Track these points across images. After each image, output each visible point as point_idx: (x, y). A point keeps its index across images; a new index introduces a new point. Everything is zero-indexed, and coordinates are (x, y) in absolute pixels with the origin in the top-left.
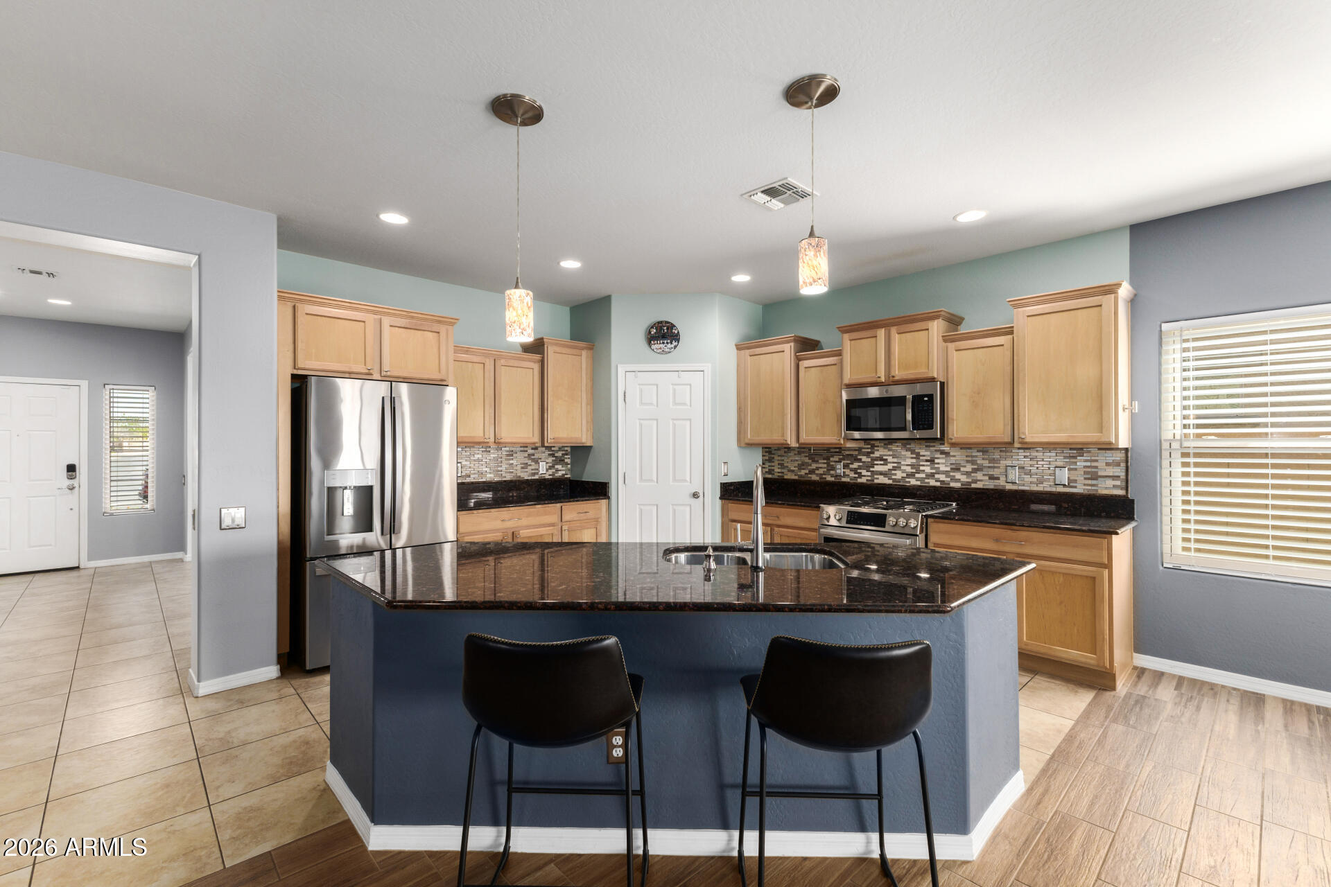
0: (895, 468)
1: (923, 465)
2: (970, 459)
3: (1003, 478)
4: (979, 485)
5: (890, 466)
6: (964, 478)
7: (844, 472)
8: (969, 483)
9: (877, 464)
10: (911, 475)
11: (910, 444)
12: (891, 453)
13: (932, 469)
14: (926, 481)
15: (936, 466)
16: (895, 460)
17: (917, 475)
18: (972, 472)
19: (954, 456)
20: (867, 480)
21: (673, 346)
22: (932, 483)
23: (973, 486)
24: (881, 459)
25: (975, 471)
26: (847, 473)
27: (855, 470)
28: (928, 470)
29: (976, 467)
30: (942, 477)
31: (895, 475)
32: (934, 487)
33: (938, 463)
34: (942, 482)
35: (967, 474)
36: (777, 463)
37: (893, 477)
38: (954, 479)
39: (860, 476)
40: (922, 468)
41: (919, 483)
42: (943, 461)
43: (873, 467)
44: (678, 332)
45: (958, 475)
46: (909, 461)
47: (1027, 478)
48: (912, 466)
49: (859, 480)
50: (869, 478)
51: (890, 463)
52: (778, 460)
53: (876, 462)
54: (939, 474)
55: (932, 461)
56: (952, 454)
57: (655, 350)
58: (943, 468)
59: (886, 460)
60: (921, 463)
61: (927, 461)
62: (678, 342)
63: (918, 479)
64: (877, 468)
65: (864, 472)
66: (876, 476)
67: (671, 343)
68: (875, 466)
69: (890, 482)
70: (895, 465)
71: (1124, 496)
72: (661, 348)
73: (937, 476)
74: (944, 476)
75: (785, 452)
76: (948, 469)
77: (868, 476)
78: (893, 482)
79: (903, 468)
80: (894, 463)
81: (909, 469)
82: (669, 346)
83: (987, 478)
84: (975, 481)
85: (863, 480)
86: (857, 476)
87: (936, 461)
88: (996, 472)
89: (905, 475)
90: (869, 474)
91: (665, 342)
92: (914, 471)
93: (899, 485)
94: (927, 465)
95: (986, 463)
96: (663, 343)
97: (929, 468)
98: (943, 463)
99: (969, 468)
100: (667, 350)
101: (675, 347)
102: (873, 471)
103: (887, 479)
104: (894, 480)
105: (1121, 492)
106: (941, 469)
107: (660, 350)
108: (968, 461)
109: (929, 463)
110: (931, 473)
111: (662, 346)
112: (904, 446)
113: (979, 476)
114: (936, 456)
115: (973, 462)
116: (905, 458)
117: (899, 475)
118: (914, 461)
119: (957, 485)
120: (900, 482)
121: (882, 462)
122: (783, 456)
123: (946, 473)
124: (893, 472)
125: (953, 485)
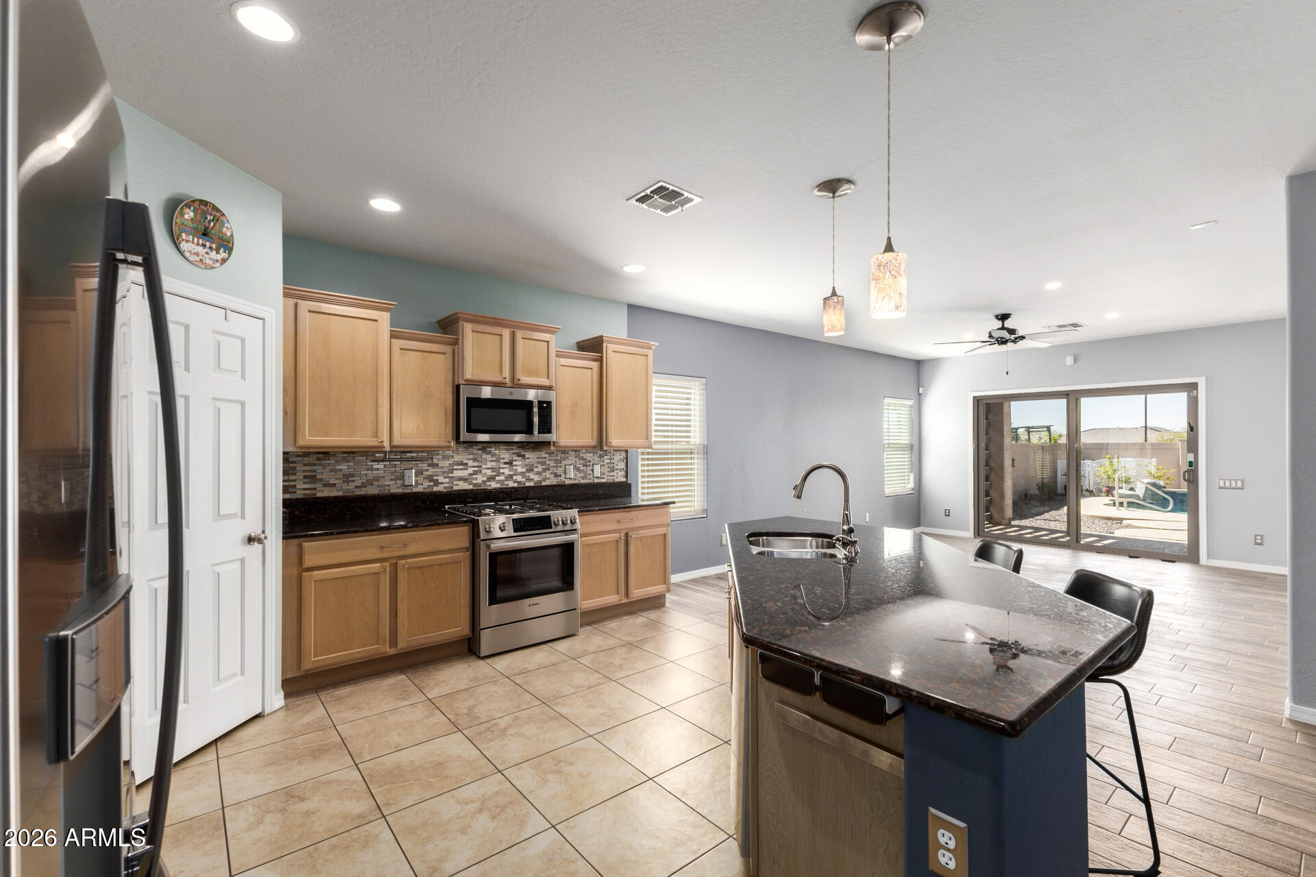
0: (475, 473)
1: (503, 468)
2: (540, 460)
3: (563, 475)
4: (547, 483)
5: (471, 470)
6: (536, 478)
7: (416, 481)
8: (540, 482)
9: (457, 469)
10: (491, 478)
11: (490, 447)
12: (471, 457)
13: (510, 471)
14: (506, 483)
15: (514, 468)
16: (476, 464)
17: (497, 478)
18: (542, 472)
19: (529, 458)
20: (445, 488)
21: (219, 257)
22: (511, 484)
23: (543, 483)
24: (462, 464)
25: (544, 470)
26: (419, 482)
27: (430, 478)
28: (507, 472)
29: (545, 467)
30: (519, 478)
31: (476, 479)
32: (514, 488)
33: (516, 466)
34: (520, 482)
35: (538, 473)
36: (300, 475)
37: (474, 482)
38: (529, 480)
39: (437, 483)
40: (502, 471)
41: (498, 486)
42: (520, 463)
43: (453, 473)
44: (232, 236)
45: (532, 476)
46: (489, 465)
47: (579, 475)
48: (493, 469)
49: (436, 489)
50: (447, 485)
51: (470, 467)
52: (304, 471)
53: (455, 467)
54: (516, 475)
55: (510, 463)
56: (527, 456)
57: (187, 254)
58: (520, 470)
59: (466, 464)
60: (502, 466)
61: (506, 463)
62: (230, 255)
63: (499, 482)
64: (457, 474)
65: (441, 479)
66: (455, 483)
67: (218, 253)
68: (454, 472)
69: (471, 487)
70: (476, 469)
71: (624, 482)
72: (197, 254)
73: (515, 477)
74: (520, 477)
75: (318, 459)
76: (524, 470)
77: (446, 483)
78: (474, 486)
79: (484, 471)
80: (474, 467)
81: (489, 472)
82: (213, 254)
83: (552, 476)
84: (544, 480)
85: (440, 488)
86: (432, 484)
87: (514, 463)
88: (560, 471)
89: (485, 479)
90: (447, 480)
91: (208, 244)
92: (494, 474)
93: (481, 490)
94: (507, 468)
95: (552, 463)
96: (204, 246)
97: (508, 470)
98: (519, 465)
99: (540, 469)
100: (208, 261)
101: (224, 261)
102: (452, 477)
103: (467, 484)
104: (476, 485)
105: (624, 480)
106: (518, 471)
107: (197, 259)
108: (538, 463)
109: (507, 466)
110: (510, 475)
111: (200, 249)
112: (484, 450)
113: (548, 474)
114: (514, 459)
115: (543, 463)
116: (485, 461)
117: (480, 479)
118: (494, 464)
119: (532, 484)
120: (481, 486)
121: (462, 467)
122: (315, 465)
123: (522, 474)
124: (474, 476)
125: (528, 484)
